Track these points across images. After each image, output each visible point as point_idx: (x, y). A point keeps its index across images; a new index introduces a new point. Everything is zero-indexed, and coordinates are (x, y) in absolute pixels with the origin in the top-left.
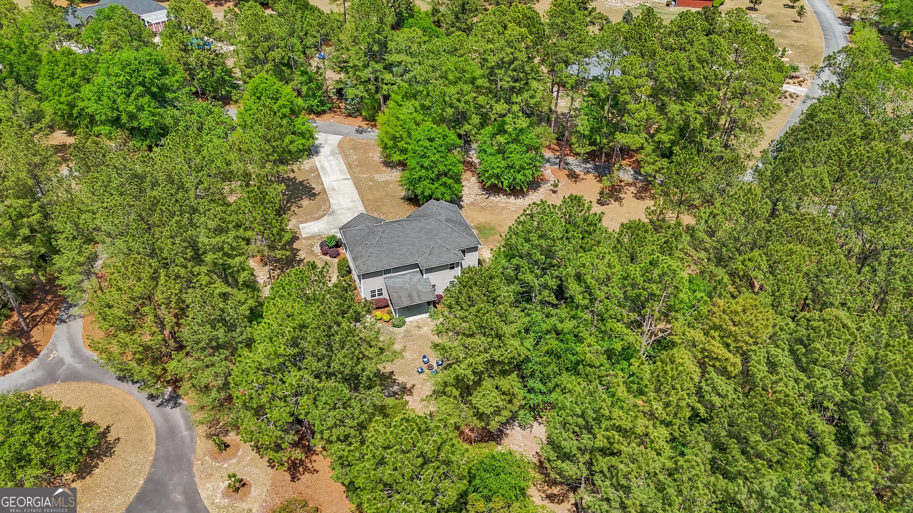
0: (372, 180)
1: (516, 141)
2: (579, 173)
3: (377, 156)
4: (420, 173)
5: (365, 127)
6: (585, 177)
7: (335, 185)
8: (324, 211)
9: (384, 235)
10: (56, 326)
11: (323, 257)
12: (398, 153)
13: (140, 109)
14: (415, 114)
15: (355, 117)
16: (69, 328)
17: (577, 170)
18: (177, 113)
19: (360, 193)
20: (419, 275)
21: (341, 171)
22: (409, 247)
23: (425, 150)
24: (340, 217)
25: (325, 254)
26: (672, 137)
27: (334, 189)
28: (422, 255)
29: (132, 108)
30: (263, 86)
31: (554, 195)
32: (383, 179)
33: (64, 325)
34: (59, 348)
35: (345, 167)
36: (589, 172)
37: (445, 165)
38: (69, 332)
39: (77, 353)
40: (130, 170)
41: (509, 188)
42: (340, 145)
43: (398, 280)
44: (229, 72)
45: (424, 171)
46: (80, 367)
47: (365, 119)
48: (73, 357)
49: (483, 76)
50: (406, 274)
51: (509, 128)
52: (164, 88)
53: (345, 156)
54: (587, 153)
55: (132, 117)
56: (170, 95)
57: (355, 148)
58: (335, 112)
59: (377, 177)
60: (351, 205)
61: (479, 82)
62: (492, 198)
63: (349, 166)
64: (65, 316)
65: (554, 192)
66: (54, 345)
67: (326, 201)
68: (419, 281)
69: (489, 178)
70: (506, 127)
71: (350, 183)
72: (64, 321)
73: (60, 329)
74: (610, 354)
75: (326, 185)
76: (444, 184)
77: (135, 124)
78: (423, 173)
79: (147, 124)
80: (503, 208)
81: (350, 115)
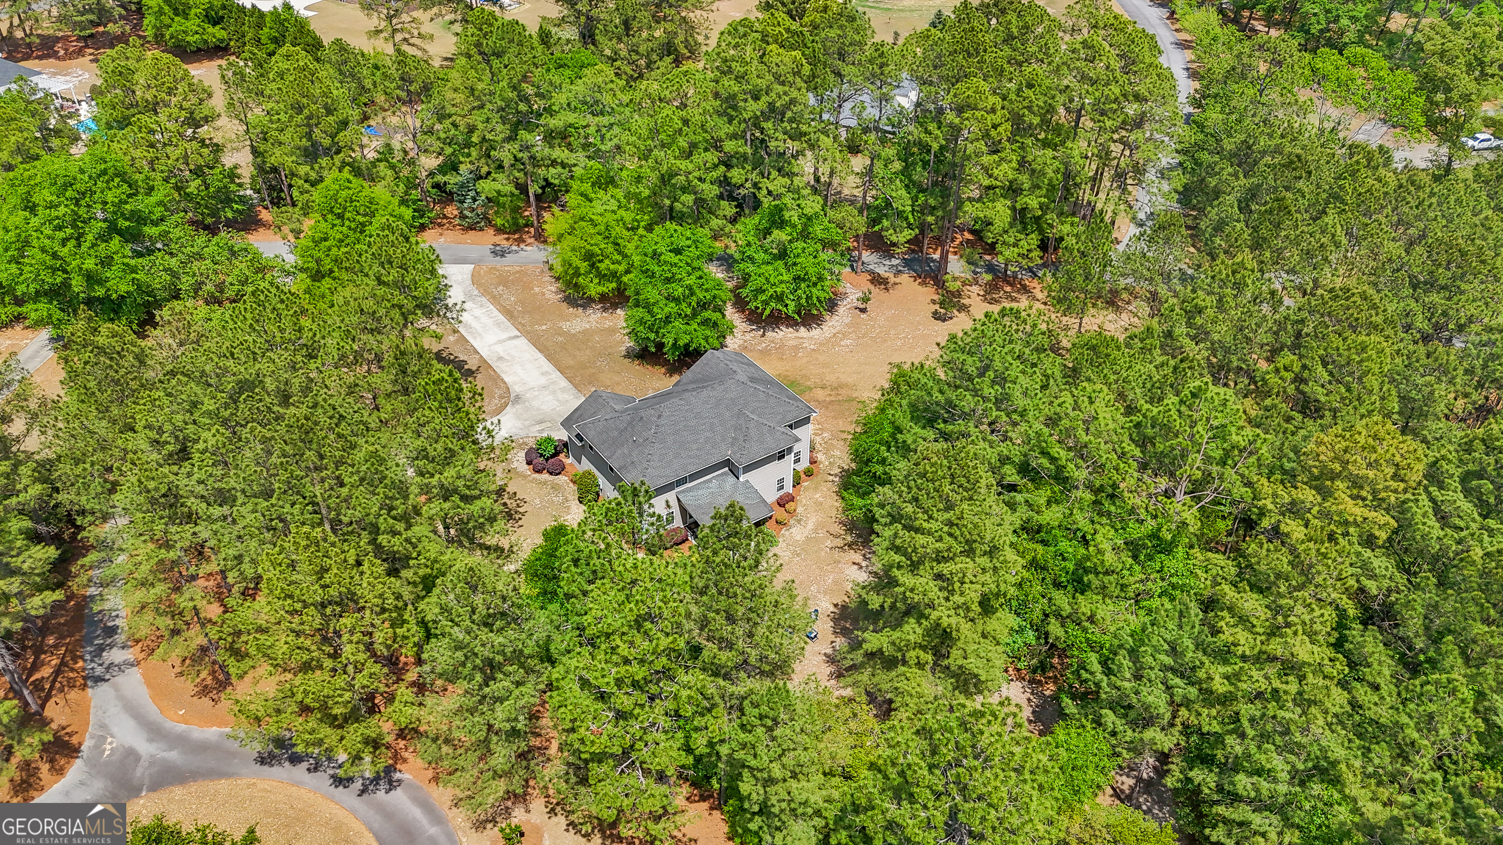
0: (560, 332)
1: (805, 235)
2: (886, 275)
3: (550, 291)
4: (667, 310)
5: (505, 244)
6: (897, 280)
7: (500, 350)
8: (501, 397)
9: (662, 421)
10: (89, 691)
11: (537, 476)
12: (596, 281)
13: (106, 262)
14: (622, 212)
15: (481, 230)
16: (117, 689)
17: (881, 271)
18: (173, 262)
19: (550, 357)
20: (731, 479)
21: (498, 324)
22: (708, 434)
23: (674, 270)
24: (535, 403)
25: (539, 471)
26: (1043, 200)
27: (501, 358)
28: (732, 444)
29: (90, 264)
30: (344, 193)
31: (863, 316)
32: (578, 329)
33: (103, 687)
34: (115, 730)
35: (501, 317)
36: (900, 272)
37: (707, 290)
38: (121, 697)
39: (155, 732)
40: (234, 375)
41: (799, 314)
42: (475, 279)
43: (700, 492)
44: (232, 175)
45: (673, 305)
46: (173, 756)
47: (500, 230)
48: (151, 740)
49: (734, 136)
50: (710, 481)
51: (792, 215)
52: (140, 218)
53: (495, 300)
54: (908, 242)
55: (91, 278)
56: (151, 231)
57: (504, 281)
58: (440, 225)
59: (565, 326)
60: (543, 381)
61: (730, 146)
62: (769, 334)
63: (509, 314)
64: (99, 671)
65: (863, 311)
66: (103, 726)
67: (497, 379)
68: (735, 487)
69: (766, 303)
70: (787, 215)
71: (523, 343)
72: (99, 679)
73: (98, 695)
74: (1134, 548)
75: (484, 353)
76: (705, 322)
77: (100, 292)
78: (672, 308)
79: (123, 288)
80: (796, 348)
81: (471, 228)
